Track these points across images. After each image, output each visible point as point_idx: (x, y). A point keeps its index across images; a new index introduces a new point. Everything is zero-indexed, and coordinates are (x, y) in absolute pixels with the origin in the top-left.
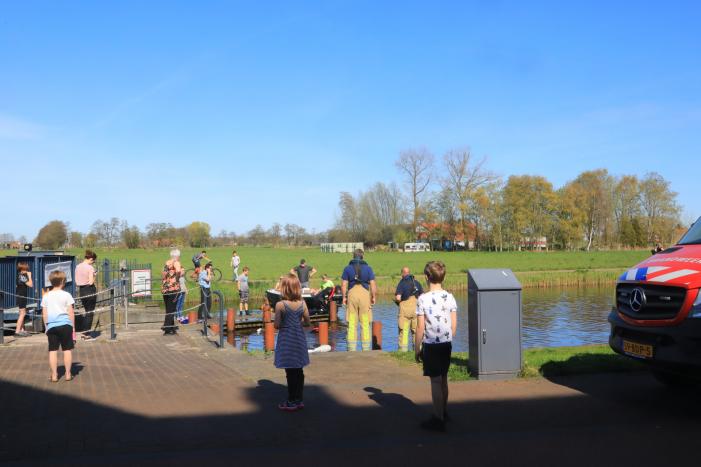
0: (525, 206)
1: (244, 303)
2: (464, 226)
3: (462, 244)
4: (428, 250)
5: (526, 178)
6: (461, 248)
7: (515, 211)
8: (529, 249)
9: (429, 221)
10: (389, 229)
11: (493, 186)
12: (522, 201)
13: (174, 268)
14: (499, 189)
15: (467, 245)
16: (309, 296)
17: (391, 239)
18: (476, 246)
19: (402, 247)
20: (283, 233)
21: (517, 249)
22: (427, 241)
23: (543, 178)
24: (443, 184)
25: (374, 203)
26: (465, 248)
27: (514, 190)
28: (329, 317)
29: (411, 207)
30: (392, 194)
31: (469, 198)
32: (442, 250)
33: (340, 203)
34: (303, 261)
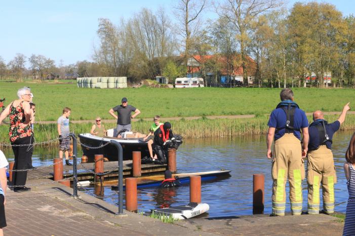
0: (312, 37)
1: (64, 151)
2: (243, 59)
3: (240, 79)
4: (202, 86)
5: (314, 5)
6: (239, 84)
7: (302, 43)
8: (315, 85)
9: (202, 54)
10: (156, 61)
11: (277, 14)
12: (309, 32)
13: (23, 111)
14: (284, 17)
15: (246, 80)
16: (137, 142)
17: (159, 73)
18: (256, 83)
19: (172, 82)
20: (28, 66)
21: (302, 85)
22: (200, 75)
23: (331, 7)
24: (220, 11)
25: (140, 31)
26: (245, 84)
27: (301, 19)
28: (167, 168)
29: (181, 38)
30: (160, 21)
31: (249, 27)
32: (218, 86)
33: (99, 32)
34: (124, 101)
